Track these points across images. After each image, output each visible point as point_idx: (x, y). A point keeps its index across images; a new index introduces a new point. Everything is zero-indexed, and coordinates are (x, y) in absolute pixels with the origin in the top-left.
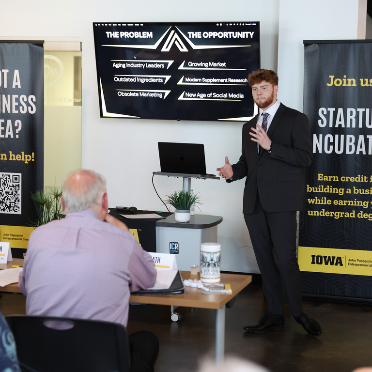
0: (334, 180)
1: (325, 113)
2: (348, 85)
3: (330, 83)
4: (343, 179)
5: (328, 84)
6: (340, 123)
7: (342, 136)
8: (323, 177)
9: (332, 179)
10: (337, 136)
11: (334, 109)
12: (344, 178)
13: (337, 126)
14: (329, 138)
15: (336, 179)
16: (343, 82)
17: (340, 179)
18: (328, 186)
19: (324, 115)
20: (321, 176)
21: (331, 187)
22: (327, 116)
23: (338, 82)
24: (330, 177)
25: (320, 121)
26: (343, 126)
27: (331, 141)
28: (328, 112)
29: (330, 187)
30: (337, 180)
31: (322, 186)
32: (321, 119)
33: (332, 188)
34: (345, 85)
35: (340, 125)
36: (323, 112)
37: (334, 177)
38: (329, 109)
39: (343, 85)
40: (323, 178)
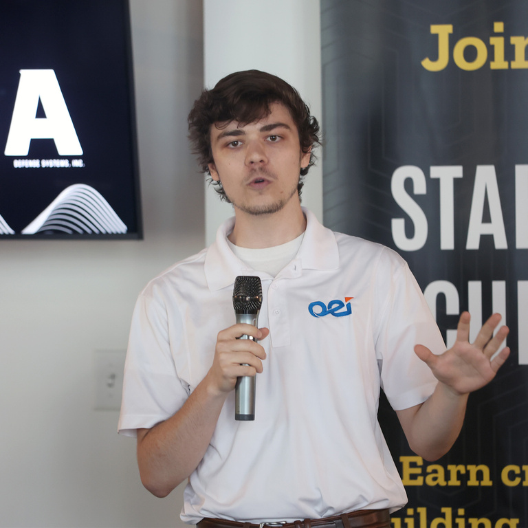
0: (473, 482)
1: (420, 188)
2: (515, 65)
3: (434, 58)
4: (512, 476)
5: (427, 64)
6: (486, 229)
7: (499, 288)
8: (424, 467)
9: (464, 478)
10: (475, 288)
11: (458, 171)
12: (517, 469)
13: (473, 243)
14: (441, 299)
15: (480, 475)
16: (491, 50)
17: (495, 476)
18: (447, 511)
19: (418, 199)
20: (413, 465)
21: (461, 512)
22: (430, 203)
23: (470, 54)
24: (453, 469)
25: (398, 226)
26: (501, 243)
27: (453, 308)
28: (434, 185)
29: (455, 515)
30: (487, 482)
31: (422, 511)
32: (401, 213)
33: (466, 517)
34: (499, 63)
35: (487, 240)
36: (409, 184)
37: (473, 469)
38: (435, 172)
39: (494, 66)
40: (424, 474)
